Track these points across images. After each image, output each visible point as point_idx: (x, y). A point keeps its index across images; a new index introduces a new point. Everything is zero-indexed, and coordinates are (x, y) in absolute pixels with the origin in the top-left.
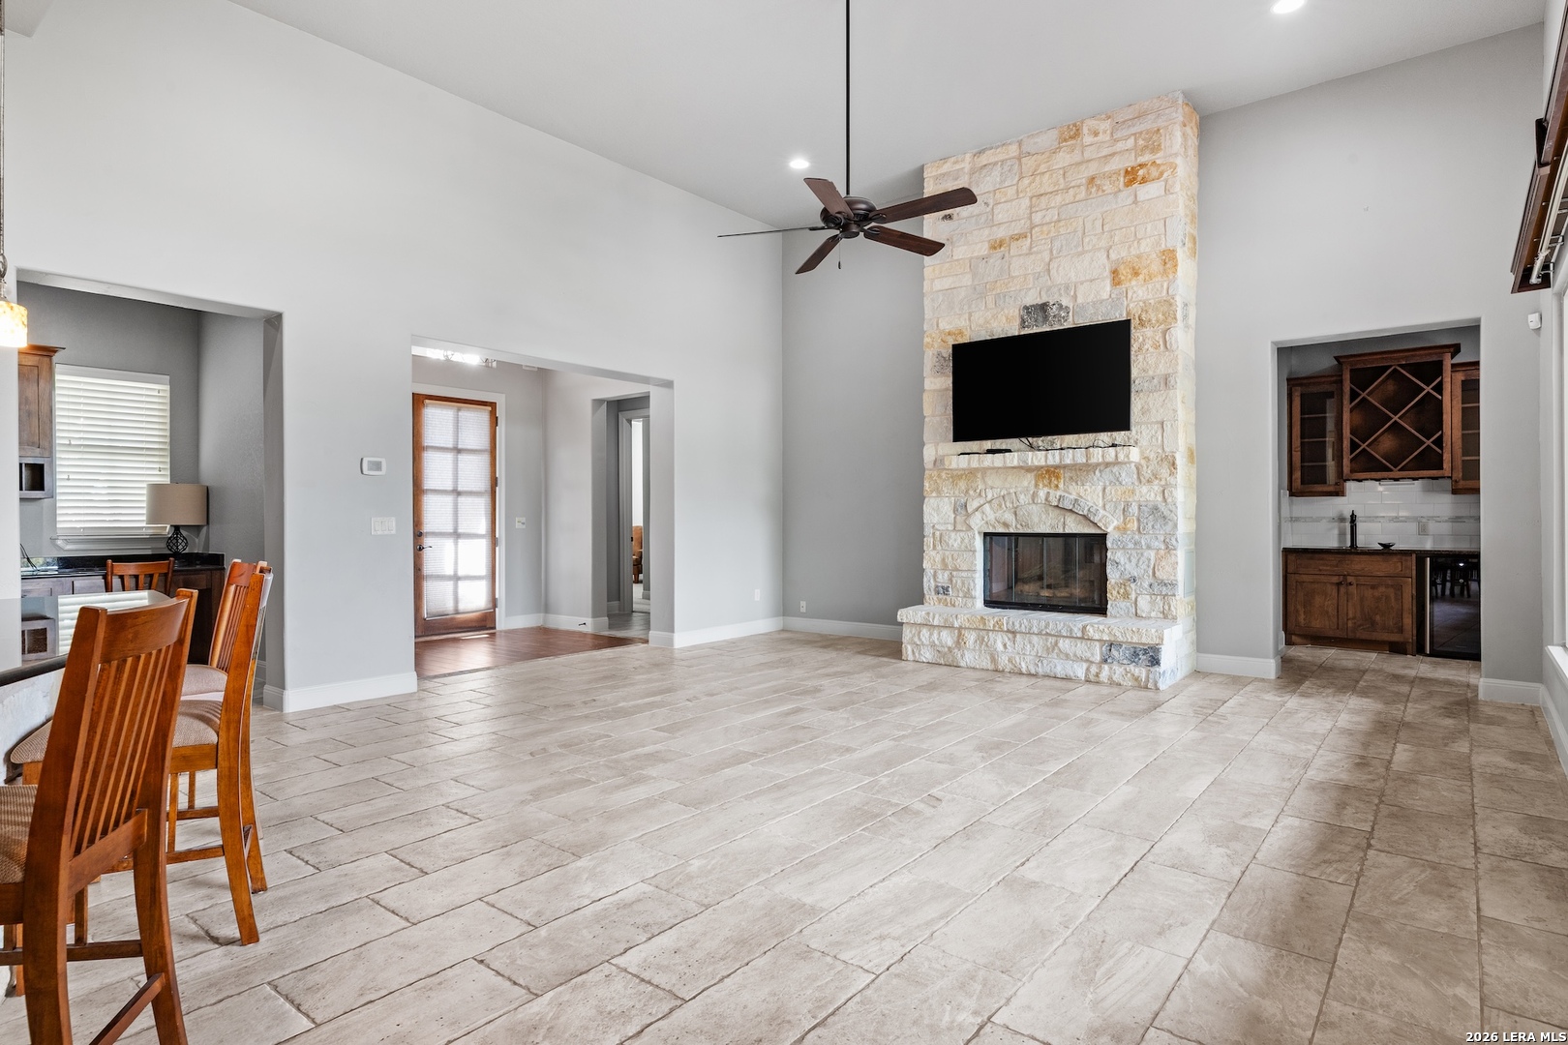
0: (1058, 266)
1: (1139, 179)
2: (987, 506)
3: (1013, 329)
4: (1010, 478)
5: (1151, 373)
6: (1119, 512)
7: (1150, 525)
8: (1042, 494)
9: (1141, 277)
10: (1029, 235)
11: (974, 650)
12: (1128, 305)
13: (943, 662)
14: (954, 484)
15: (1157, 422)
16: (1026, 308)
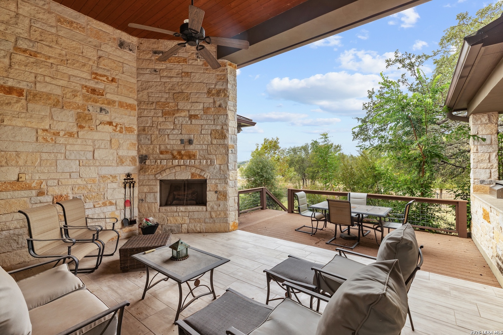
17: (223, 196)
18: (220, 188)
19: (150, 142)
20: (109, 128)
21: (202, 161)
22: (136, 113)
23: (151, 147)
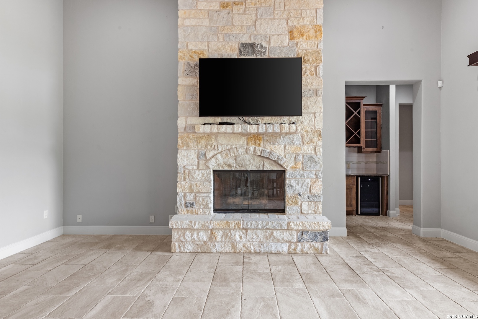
0: (261, 24)
2: (219, 155)
3: (235, 55)
4: (232, 140)
5: (309, 87)
6: (293, 159)
7: (309, 166)
8: (252, 148)
9: (305, 37)
10: (244, 3)
11: (221, 242)
12: (298, 51)
13: (200, 251)
14: (198, 142)
15: (312, 113)
16: (242, 44)
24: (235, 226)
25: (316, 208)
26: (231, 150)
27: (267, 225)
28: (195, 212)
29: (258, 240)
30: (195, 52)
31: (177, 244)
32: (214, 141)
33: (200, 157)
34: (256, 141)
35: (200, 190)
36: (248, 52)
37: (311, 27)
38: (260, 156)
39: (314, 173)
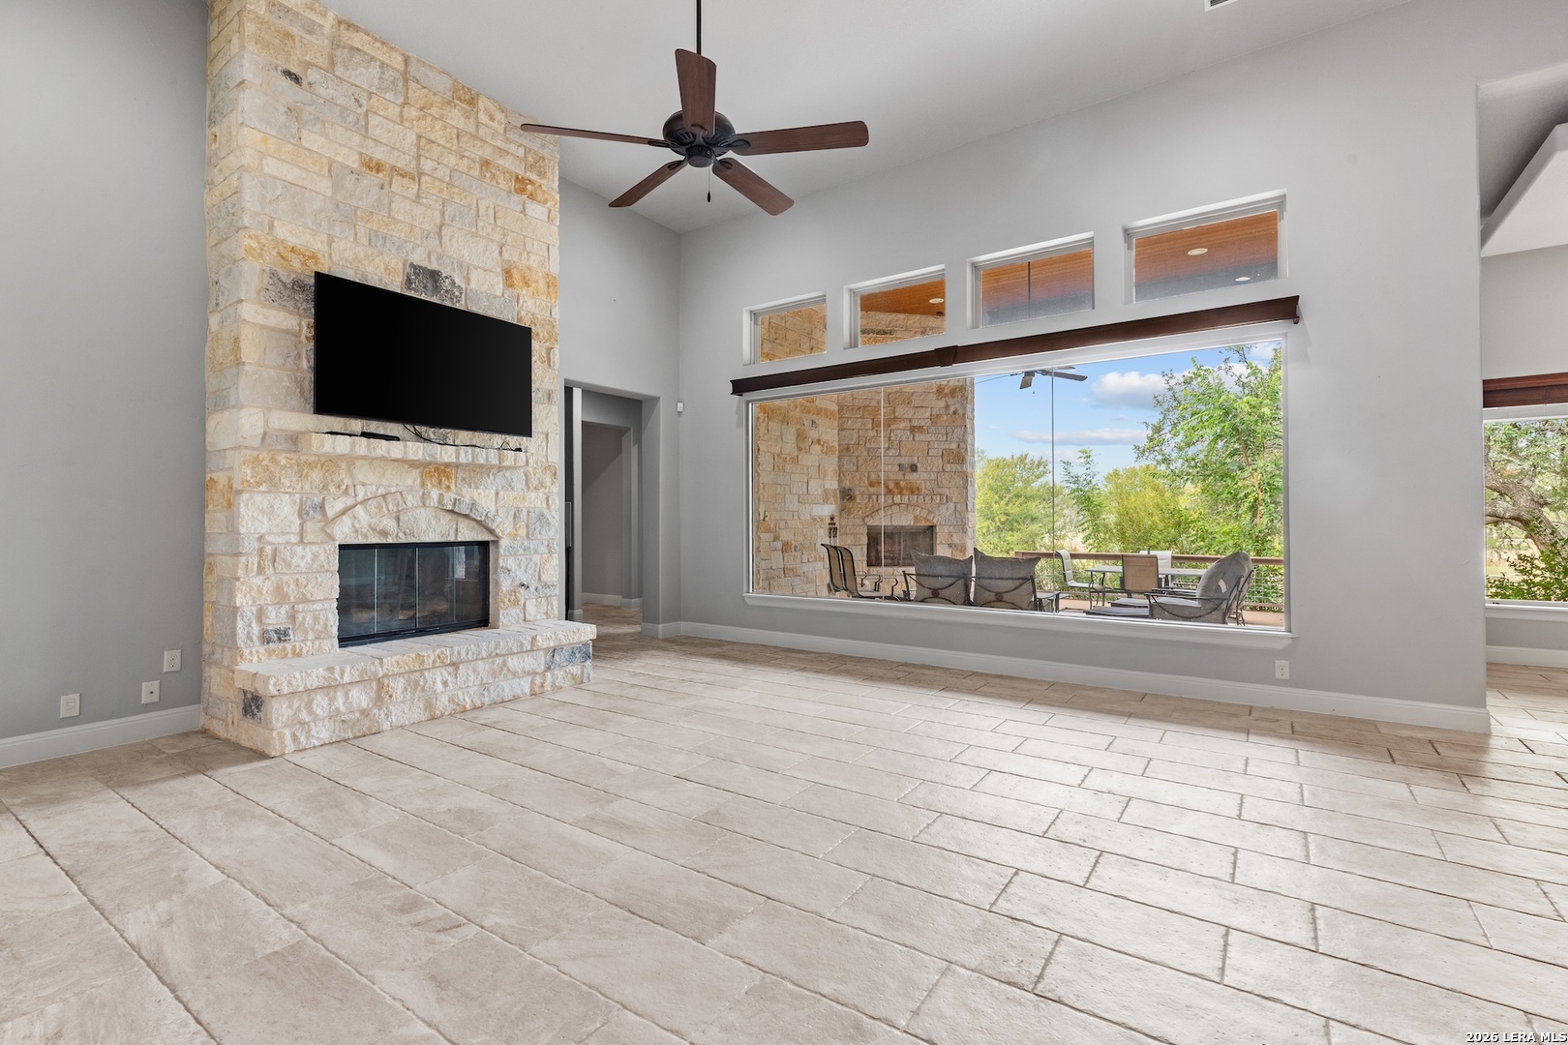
0: (452, 237)
1: (528, 193)
2: (359, 508)
3: (395, 285)
4: (388, 474)
5: (538, 384)
6: (511, 518)
7: (538, 530)
8: (435, 494)
9: (531, 289)
10: (417, 179)
11: (403, 702)
12: (519, 311)
14: (302, 476)
15: (542, 433)
16: (412, 265)
17: (961, 552)
18: (956, 540)
19: (855, 467)
20: (816, 448)
21: (934, 497)
22: (836, 424)
23: (858, 474)
24: (434, 662)
25: (549, 608)
26: (389, 498)
27: (496, 648)
28: (294, 652)
29: (477, 683)
30: (293, 250)
31: (287, 732)
32: (343, 475)
33: (308, 513)
34: (441, 480)
35: (309, 595)
36: (425, 287)
37: (540, 274)
38: (452, 511)
39: (546, 543)
